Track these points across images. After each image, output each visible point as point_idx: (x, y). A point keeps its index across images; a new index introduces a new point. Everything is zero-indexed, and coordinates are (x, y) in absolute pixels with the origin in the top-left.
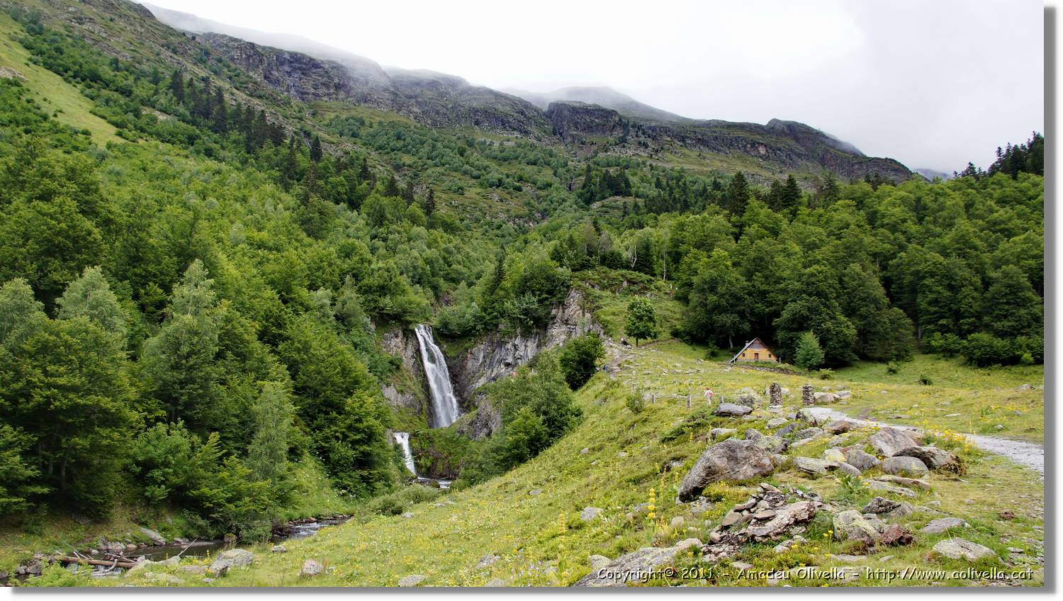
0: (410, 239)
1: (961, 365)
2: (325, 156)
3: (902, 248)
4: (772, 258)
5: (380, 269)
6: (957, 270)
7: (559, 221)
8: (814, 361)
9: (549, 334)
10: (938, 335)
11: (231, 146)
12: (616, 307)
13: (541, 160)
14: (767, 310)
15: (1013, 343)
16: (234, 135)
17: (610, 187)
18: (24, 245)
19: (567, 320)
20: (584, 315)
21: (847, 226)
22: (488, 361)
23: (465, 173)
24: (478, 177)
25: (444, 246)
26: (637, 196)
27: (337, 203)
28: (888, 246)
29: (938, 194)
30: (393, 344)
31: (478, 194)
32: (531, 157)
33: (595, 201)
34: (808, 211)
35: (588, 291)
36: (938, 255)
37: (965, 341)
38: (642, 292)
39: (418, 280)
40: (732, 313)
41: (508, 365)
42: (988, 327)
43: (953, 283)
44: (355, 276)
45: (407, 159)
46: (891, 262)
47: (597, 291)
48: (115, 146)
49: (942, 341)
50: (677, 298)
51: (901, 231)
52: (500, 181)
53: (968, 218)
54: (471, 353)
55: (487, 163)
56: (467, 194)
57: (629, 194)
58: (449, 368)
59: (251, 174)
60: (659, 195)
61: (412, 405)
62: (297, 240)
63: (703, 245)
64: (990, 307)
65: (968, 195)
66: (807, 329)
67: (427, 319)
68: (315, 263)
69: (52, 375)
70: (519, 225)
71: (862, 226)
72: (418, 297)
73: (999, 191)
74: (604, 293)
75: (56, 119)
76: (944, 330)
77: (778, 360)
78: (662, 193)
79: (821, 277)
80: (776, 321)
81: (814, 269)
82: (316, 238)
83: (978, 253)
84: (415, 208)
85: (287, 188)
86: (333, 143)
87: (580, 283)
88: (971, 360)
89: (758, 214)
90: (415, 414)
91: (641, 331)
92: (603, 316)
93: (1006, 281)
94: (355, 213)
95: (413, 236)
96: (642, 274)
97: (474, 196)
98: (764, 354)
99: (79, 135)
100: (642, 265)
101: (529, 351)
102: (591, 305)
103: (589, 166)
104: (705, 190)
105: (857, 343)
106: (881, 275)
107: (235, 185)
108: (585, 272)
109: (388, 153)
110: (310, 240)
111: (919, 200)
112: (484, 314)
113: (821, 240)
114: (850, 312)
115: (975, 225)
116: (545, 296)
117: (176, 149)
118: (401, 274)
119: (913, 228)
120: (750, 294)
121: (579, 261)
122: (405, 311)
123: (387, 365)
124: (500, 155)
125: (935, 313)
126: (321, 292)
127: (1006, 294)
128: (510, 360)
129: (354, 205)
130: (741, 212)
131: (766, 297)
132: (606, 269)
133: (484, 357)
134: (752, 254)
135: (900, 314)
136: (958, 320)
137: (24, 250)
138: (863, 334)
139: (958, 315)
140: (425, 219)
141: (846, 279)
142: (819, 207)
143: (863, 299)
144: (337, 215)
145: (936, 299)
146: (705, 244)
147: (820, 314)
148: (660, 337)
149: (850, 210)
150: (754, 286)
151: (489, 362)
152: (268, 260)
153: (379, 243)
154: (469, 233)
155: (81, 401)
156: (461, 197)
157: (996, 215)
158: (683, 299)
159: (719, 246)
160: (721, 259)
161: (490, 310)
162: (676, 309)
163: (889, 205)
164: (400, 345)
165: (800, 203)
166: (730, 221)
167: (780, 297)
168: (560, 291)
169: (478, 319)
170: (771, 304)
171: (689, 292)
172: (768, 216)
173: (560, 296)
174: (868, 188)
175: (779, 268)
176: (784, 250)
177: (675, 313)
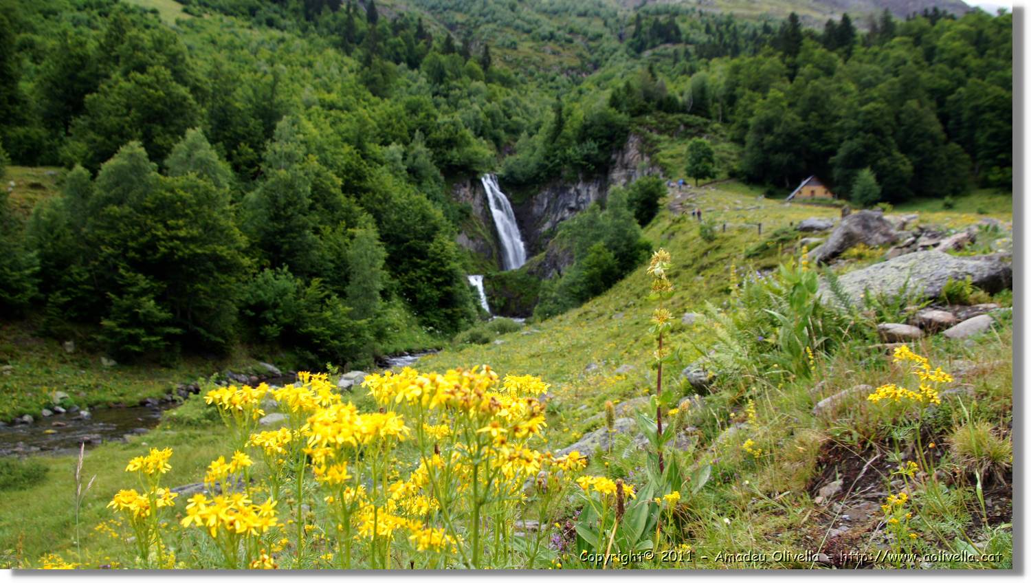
0: (469, 95)
2: (381, 18)
3: (961, 83)
4: (828, 97)
5: (445, 123)
7: (611, 71)
8: (871, 197)
9: (609, 178)
10: (996, 169)
11: (290, 15)
12: (675, 150)
13: (591, 11)
14: (823, 149)
16: (292, 3)
17: (660, 35)
18: (128, 115)
19: (627, 165)
20: (643, 159)
21: (904, 62)
22: (552, 206)
23: (517, 28)
24: (529, 32)
25: (502, 99)
26: (687, 43)
27: (397, 62)
28: (945, 82)
29: (1001, 25)
30: (462, 193)
31: (531, 48)
32: (581, 8)
33: (645, 49)
34: (863, 49)
35: (646, 136)
36: (1000, 88)
38: (699, 135)
39: (480, 133)
40: (788, 152)
41: (571, 210)
44: (423, 130)
45: (459, 18)
46: (949, 98)
47: (655, 136)
48: (183, 22)
49: (1000, 175)
50: (733, 140)
51: (961, 66)
52: (551, 34)
54: (536, 199)
55: (538, 16)
56: (520, 48)
57: (678, 41)
58: (516, 215)
59: (313, 39)
60: (709, 41)
61: (482, 250)
62: (364, 100)
63: (758, 87)
66: (865, 166)
67: (493, 170)
68: (384, 119)
69: (173, 228)
70: (572, 77)
71: (919, 62)
72: (482, 149)
74: (662, 138)
77: (834, 197)
78: (713, 39)
79: (878, 114)
80: (832, 159)
81: (870, 106)
82: (382, 97)
84: (473, 64)
85: (348, 52)
86: (388, 5)
87: (638, 128)
89: (812, 54)
90: (485, 258)
91: (701, 171)
92: (661, 159)
94: (416, 71)
95: (473, 91)
96: (698, 118)
97: (527, 50)
98: (820, 191)
99: (149, 13)
100: (698, 108)
101: (591, 195)
102: (649, 149)
103: (637, 14)
104: (755, 34)
105: (913, 179)
106: (939, 111)
107: (299, 51)
108: (643, 117)
109: (441, 13)
110: (377, 99)
111: (980, 33)
112: (546, 162)
113: (877, 79)
114: (905, 149)
116: (605, 142)
117: (240, 21)
118: (466, 127)
119: (974, 62)
120: (806, 133)
121: (637, 106)
122: (471, 162)
123: (457, 213)
124: (550, 9)
125: (995, 147)
126: (393, 147)
128: (573, 204)
129: (413, 64)
130: (794, 53)
131: (822, 136)
132: (662, 114)
133: (548, 203)
134: (808, 92)
135: (958, 149)
137: (128, 119)
138: (919, 170)
140: (482, 73)
141: (903, 116)
142: (874, 45)
143: (920, 136)
144: (398, 74)
146: (760, 86)
147: (876, 151)
148: (719, 177)
149: (907, 48)
150: (809, 126)
151: (554, 208)
152: (341, 120)
153: (441, 99)
154: (525, 87)
155: (199, 251)
156: (515, 52)
158: (740, 141)
159: (774, 87)
160: (777, 100)
161: (552, 158)
162: (733, 151)
163: (948, 40)
164: (468, 194)
165: (855, 42)
166: (783, 62)
167: (836, 135)
168: (619, 137)
169: (541, 167)
170: (827, 143)
171: (745, 134)
172: (823, 56)
173: (619, 141)
174: (925, 23)
175: (835, 107)
176: (840, 89)
177: (731, 154)
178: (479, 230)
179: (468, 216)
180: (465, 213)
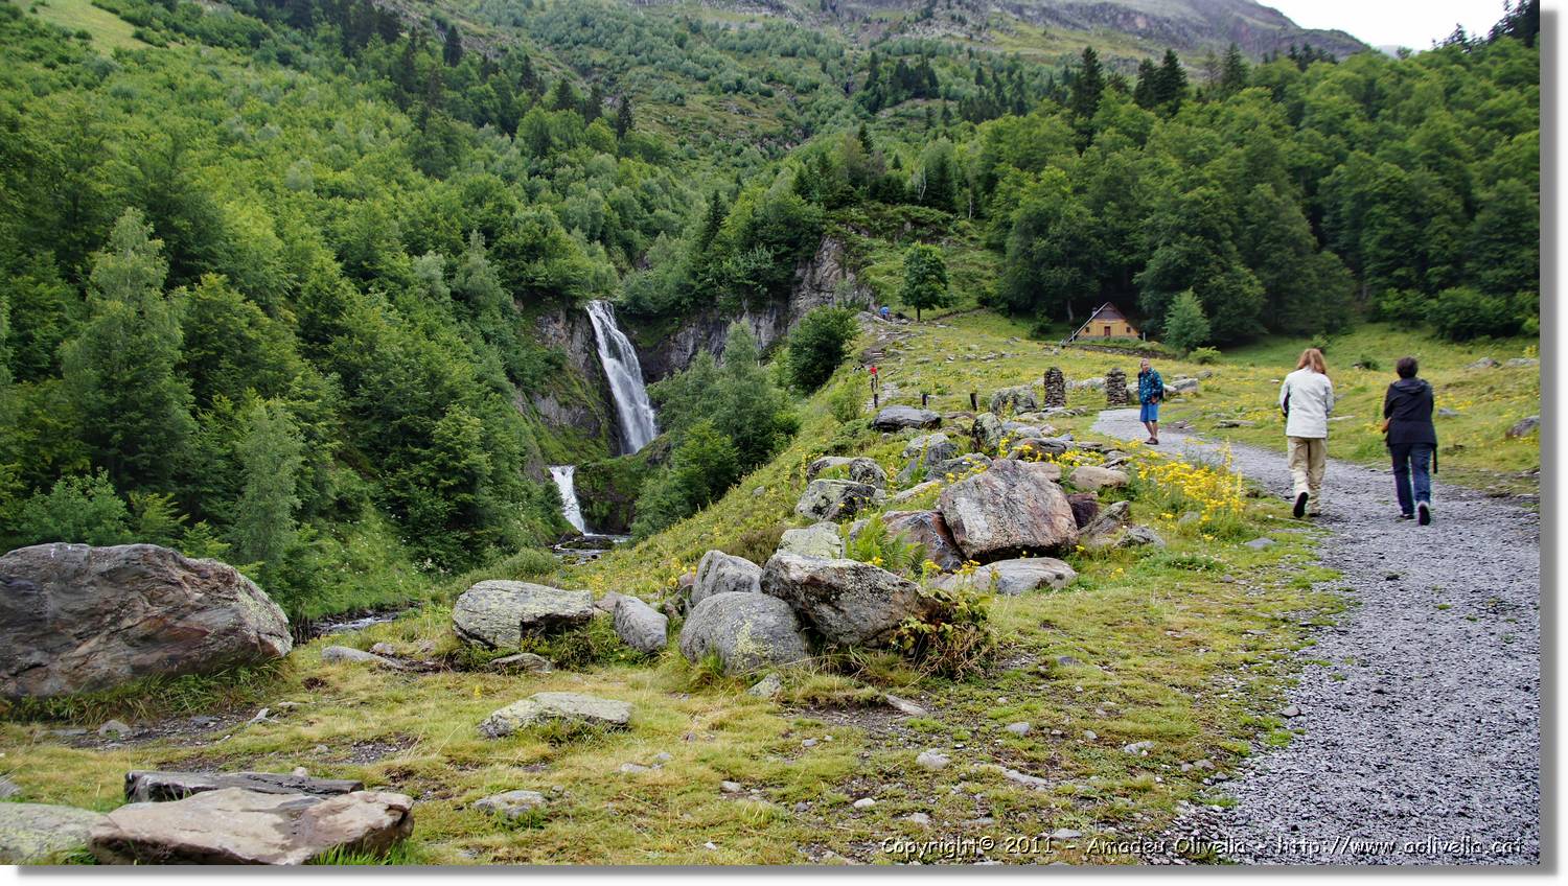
0: (588, 174)
1: (1427, 339)
2: (466, 55)
3: (1340, 158)
4: (1135, 179)
5: (528, 218)
6: (1425, 190)
7: (829, 139)
8: (1194, 336)
9: (792, 307)
10: (1392, 292)
11: (318, 47)
12: (890, 263)
13: (802, 49)
14: (1126, 260)
15: (1509, 303)
16: (324, 29)
17: (907, 85)
19: (820, 285)
20: (845, 277)
21: (1255, 124)
23: (687, 72)
24: (704, 79)
25: (641, 181)
26: (947, 97)
27: (480, 124)
28: (1319, 157)
29: (1402, 73)
30: (551, 332)
31: (707, 103)
32: (787, 43)
33: (883, 108)
34: (1196, 106)
35: (850, 240)
36: (1396, 166)
37: (1433, 302)
38: (933, 239)
39: (599, 235)
40: (1071, 266)
42: (1471, 279)
43: (1419, 210)
44: (485, 231)
45: (598, 57)
46: (1322, 181)
47: (865, 240)
49: (1398, 302)
50: (989, 246)
51: (1341, 133)
52: (739, 82)
53: (1448, 109)
54: (675, 341)
55: (718, 56)
56: (690, 104)
57: (936, 96)
58: (643, 365)
60: (981, 95)
61: (582, 424)
62: (400, 182)
63: (1030, 162)
64: (1476, 248)
65: (1451, 74)
66: (1185, 288)
67: (607, 293)
68: (423, 214)
70: (769, 149)
71: (1279, 127)
72: (586, 259)
73: (1501, 66)
74: (876, 243)
75: (34, 17)
76: (1403, 284)
77: (1141, 337)
78: (986, 92)
79: (1209, 205)
80: (1139, 276)
81: (1198, 192)
82: (435, 177)
83: (1461, 162)
84: (601, 128)
85: (402, 106)
86: (482, 36)
87: (837, 227)
88: (1443, 329)
89: (1115, 113)
90: (588, 436)
91: (926, 296)
92: (873, 277)
93: (1502, 204)
94: (507, 138)
95: (594, 169)
96: (934, 211)
97: (701, 107)
98: (1119, 327)
99: (73, 39)
100: (935, 197)
101: (763, 334)
102: (854, 260)
103: (874, 54)
104: (1051, 85)
105: (1265, 307)
106: (1307, 201)
107: (316, 104)
108: (846, 210)
109: (569, 48)
110: (422, 181)
111: (1371, 83)
112: (692, 282)
113: (1212, 150)
114: (1255, 261)
115: (1460, 119)
116: (784, 249)
117: (232, 55)
119: (1359, 126)
120: (1099, 236)
121: (837, 193)
122: (567, 281)
123: (541, 365)
124: (739, 44)
125: (1389, 258)
126: (429, 258)
127: (1502, 225)
129: (508, 127)
130: (1089, 111)
131: (1124, 240)
132: (878, 204)
133: (695, 347)
134: (1103, 172)
135: (1334, 261)
136: (1424, 269)
138: (1275, 293)
139: (1424, 261)
140: (613, 141)
141: (1249, 209)
142: (1214, 99)
143: (1276, 240)
144: (476, 143)
145: (1391, 237)
146: (1031, 163)
147: (1207, 264)
148: (958, 306)
149: (1262, 104)
150: (1104, 224)
152: (346, 213)
153: (541, 182)
156: (681, 110)
157: (1492, 102)
158: (998, 248)
159: (1053, 162)
160: (1056, 183)
161: (701, 275)
162: (988, 263)
163: (1323, 92)
164: (562, 332)
165: (1184, 95)
166: (1072, 125)
167: (1146, 239)
168: (808, 241)
169: (684, 289)
170: (1132, 250)
171: (1005, 237)
172: (1132, 115)
173: (807, 248)
174: (1291, 67)
175: (1145, 193)
176: (1153, 166)
177: (985, 268)
178: (578, 390)
179: (560, 368)
180: (555, 364)
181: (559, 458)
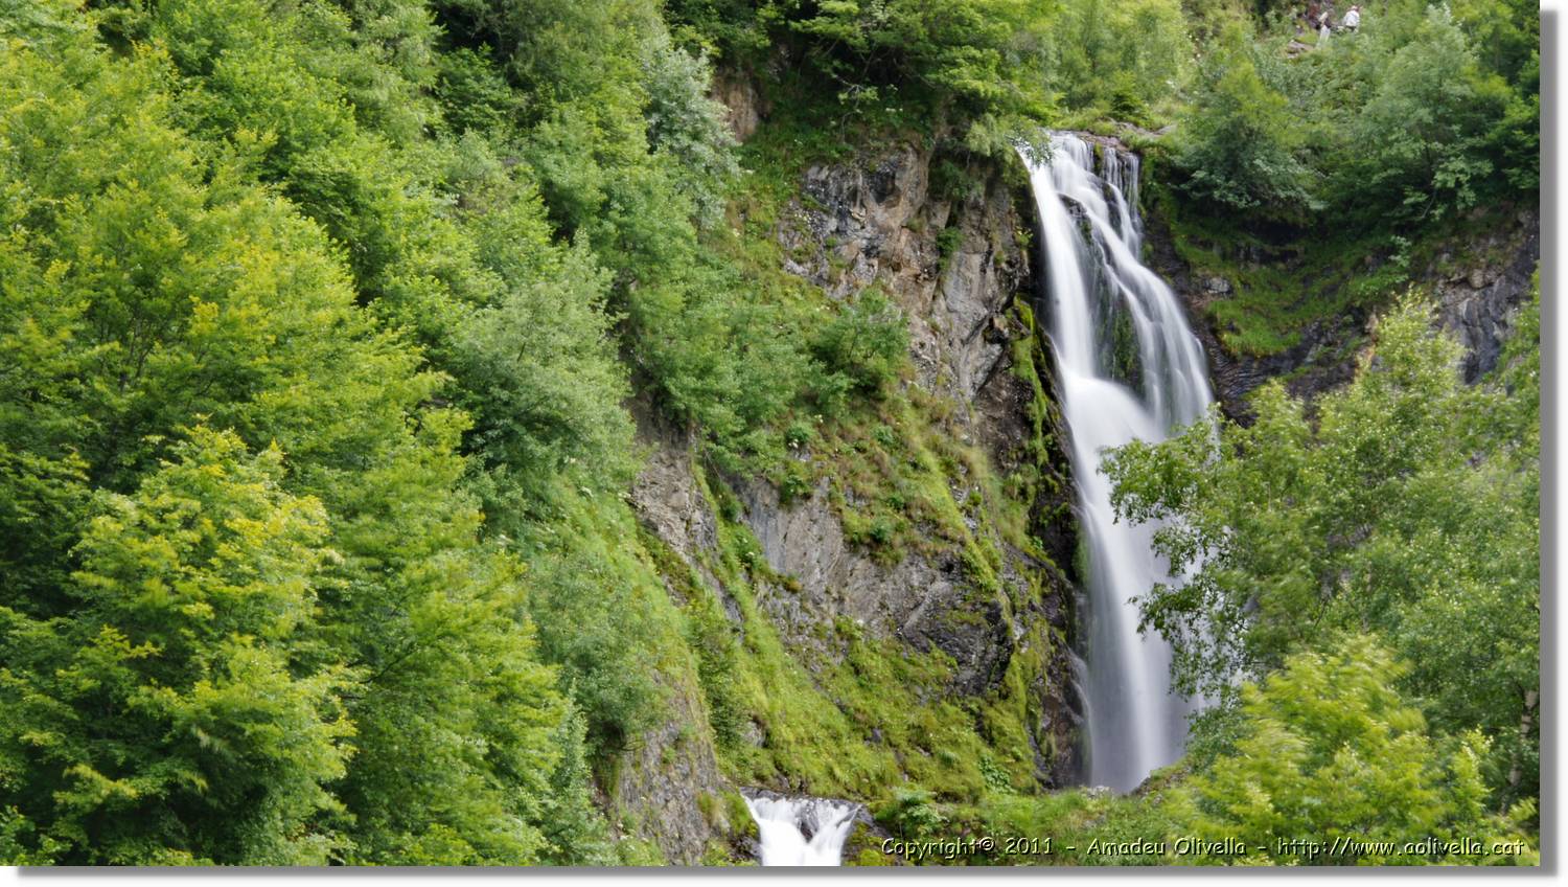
123: (793, 364)
164: (903, 243)
178: (935, 491)
179: (868, 390)
180: (853, 369)
181: (810, 763)
